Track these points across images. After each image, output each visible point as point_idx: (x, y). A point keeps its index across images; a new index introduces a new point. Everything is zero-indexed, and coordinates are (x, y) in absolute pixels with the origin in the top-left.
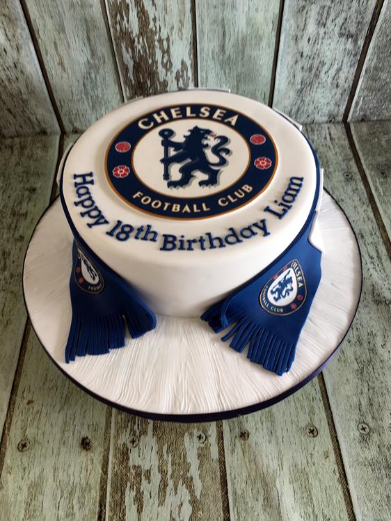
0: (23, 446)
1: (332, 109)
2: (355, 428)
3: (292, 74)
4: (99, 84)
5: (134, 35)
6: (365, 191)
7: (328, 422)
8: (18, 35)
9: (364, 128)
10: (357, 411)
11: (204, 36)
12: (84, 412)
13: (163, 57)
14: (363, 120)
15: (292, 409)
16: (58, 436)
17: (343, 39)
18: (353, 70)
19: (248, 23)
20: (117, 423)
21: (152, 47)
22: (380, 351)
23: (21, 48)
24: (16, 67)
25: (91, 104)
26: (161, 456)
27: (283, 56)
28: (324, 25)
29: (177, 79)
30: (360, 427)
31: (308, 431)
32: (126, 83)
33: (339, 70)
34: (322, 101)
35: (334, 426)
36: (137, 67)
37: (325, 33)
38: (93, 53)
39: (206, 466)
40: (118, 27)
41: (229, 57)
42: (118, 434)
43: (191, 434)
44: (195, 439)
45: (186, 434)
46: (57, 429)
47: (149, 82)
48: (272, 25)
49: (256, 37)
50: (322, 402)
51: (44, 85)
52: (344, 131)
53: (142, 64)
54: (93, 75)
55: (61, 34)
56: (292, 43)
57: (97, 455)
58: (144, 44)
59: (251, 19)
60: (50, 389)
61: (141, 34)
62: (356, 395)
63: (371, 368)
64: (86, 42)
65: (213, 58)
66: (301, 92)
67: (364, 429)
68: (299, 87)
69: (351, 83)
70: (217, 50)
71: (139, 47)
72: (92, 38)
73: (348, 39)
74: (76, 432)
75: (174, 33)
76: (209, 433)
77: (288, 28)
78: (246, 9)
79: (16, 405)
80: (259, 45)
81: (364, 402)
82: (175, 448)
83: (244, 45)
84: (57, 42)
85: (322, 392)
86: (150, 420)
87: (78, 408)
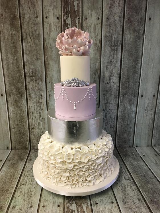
0: (44, 206)
2: (122, 202)
6: (121, 159)
7: (116, 201)
10: (122, 199)
12: (58, 200)
14: (119, 147)
15: (107, 199)
16: (52, 204)
17: (111, 128)
18: (115, 135)
20: (66, 202)
22: (127, 188)
26: (77, 208)
31: (111, 203)
39: (88, 209)
42: (66, 204)
44: (85, 204)
46: (52, 203)
50: (114, 197)
57: (62, 208)
60: (49, 196)
62: (122, 196)
63: (125, 191)
67: (124, 202)
74: (56, 204)
76: (88, 203)
79: (41, 199)
81: (124, 197)
82: (80, 206)
86: (74, 201)
87: (56, 199)
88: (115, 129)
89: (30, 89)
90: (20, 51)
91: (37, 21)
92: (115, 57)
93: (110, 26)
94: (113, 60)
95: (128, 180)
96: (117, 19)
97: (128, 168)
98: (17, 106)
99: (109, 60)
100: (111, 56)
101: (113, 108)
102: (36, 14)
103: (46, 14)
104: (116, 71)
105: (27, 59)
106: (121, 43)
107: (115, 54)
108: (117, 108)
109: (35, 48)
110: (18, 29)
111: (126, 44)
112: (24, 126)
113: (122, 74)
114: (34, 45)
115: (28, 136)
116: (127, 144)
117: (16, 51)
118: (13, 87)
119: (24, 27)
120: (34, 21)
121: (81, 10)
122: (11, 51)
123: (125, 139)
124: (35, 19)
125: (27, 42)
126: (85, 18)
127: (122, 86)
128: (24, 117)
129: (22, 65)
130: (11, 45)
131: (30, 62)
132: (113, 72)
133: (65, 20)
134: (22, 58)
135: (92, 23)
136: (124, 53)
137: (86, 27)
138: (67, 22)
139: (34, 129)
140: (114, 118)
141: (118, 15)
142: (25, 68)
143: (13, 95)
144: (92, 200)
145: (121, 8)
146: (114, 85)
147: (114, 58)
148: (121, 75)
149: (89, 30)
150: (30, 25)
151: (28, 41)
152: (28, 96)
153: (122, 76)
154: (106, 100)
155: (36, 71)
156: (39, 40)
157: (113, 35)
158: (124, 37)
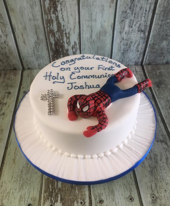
1: (136, 60)
2: (150, 197)
3: (119, 47)
4: (40, 50)
5: (55, 31)
6: (151, 93)
7: (138, 195)
8: (7, 30)
9: (150, 67)
10: (150, 189)
11: (83, 32)
12: (30, 192)
13: (67, 40)
14: (149, 64)
15: (122, 189)
17: (140, 33)
18: (144, 45)
19: (101, 27)
20: (44, 197)
21: (62, 36)
22: (159, 162)
23: (8, 36)
24: (5, 43)
25: (36, 58)
27: (115, 39)
28: (132, 27)
29: (73, 48)
30: (152, 197)
31: (129, 199)
32: (51, 50)
33: (138, 45)
34: (132, 57)
35: (141, 196)
36: (56, 44)
37: (132, 30)
38: (38, 38)
40: (49, 28)
41: (94, 40)
42: (45, 202)
43: (77, 202)
44: (79, 204)
45: (75, 202)
47: (61, 49)
48: (111, 27)
49: (104, 32)
50: (135, 185)
51: (17, 50)
52: (142, 68)
53: (58, 43)
54: (38, 47)
55: (25, 31)
56: (119, 34)
58: (59, 35)
59: (103, 25)
60: (14, 182)
61: (58, 31)
62: (150, 182)
63: (156, 170)
64: (35, 34)
65: (87, 41)
66: (123, 53)
67: (153, 197)
68: (122, 52)
69: (144, 50)
70: (89, 37)
71: (57, 36)
72: (37, 32)
73: (141, 32)
74: (26, 201)
75: (71, 31)
76: (86, 201)
77: (117, 29)
78: (101, 21)
80: (106, 35)
81: (153, 185)
83: (100, 35)
84: (23, 33)
85: (135, 181)
86: (59, 195)
87: (27, 189)
88: (147, 34)
95: (162, 142)
97: (163, 114)
116: (163, 59)
123: (161, 50)
140: (149, 11)
144: (93, 191)
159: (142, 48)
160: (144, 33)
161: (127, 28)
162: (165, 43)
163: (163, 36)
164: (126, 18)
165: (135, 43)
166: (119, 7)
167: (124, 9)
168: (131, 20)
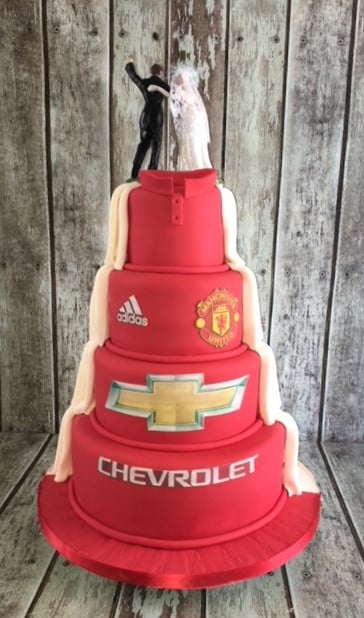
88: (320, 380)
89: (64, 248)
90: (41, 133)
91: (93, 45)
92: (325, 154)
93: (311, 63)
94: (317, 165)
96: (333, 41)
98: (24, 299)
99: (305, 163)
100: (312, 151)
101: (313, 312)
102: (93, 25)
103: (121, 24)
104: (326, 197)
105: (59, 155)
106: (343, 113)
107: (325, 144)
108: (325, 312)
109: (84, 124)
110: (36, 66)
111: (359, 115)
112: (40, 360)
113: (343, 206)
114: (82, 116)
115: (51, 393)
116: (357, 430)
117: (27, 131)
118: (14, 241)
119: (55, 63)
120: (84, 43)
121: (224, 13)
122: (15, 130)
123: (350, 411)
124: (90, 37)
125: (63, 107)
126: (236, 37)
127: (343, 244)
128: (42, 331)
129: (43, 173)
130: (15, 114)
131: (67, 167)
132: (316, 201)
133: (176, 44)
134: (45, 153)
135: (257, 53)
136: (351, 144)
137: (240, 63)
138: (182, 47)
139: (72, 372)
140: (318, 344)
141: (335, 28)
142: (53, 183)
143: (11, 264)
145: (344, 9)
146: (319, 239)
147: (320, 158)
148: (342, 210)
149: (246, 72)
150: (72, 56)
151: (65, 102)
152: (57, 268)
153: (345, 214)
154: (294, 286)
155: (85, 193)
156: (98, 99)
157: (318, 90)
158: (352, 95)
159: (315, 405)
160: (316, 379)
161: (287, 369)
162: (352, 399)
163: (346, 385)
164: (284, 352)
165: (303, 395)
166: (275, 336)
167: (280, 340)
168: (292, 357)
